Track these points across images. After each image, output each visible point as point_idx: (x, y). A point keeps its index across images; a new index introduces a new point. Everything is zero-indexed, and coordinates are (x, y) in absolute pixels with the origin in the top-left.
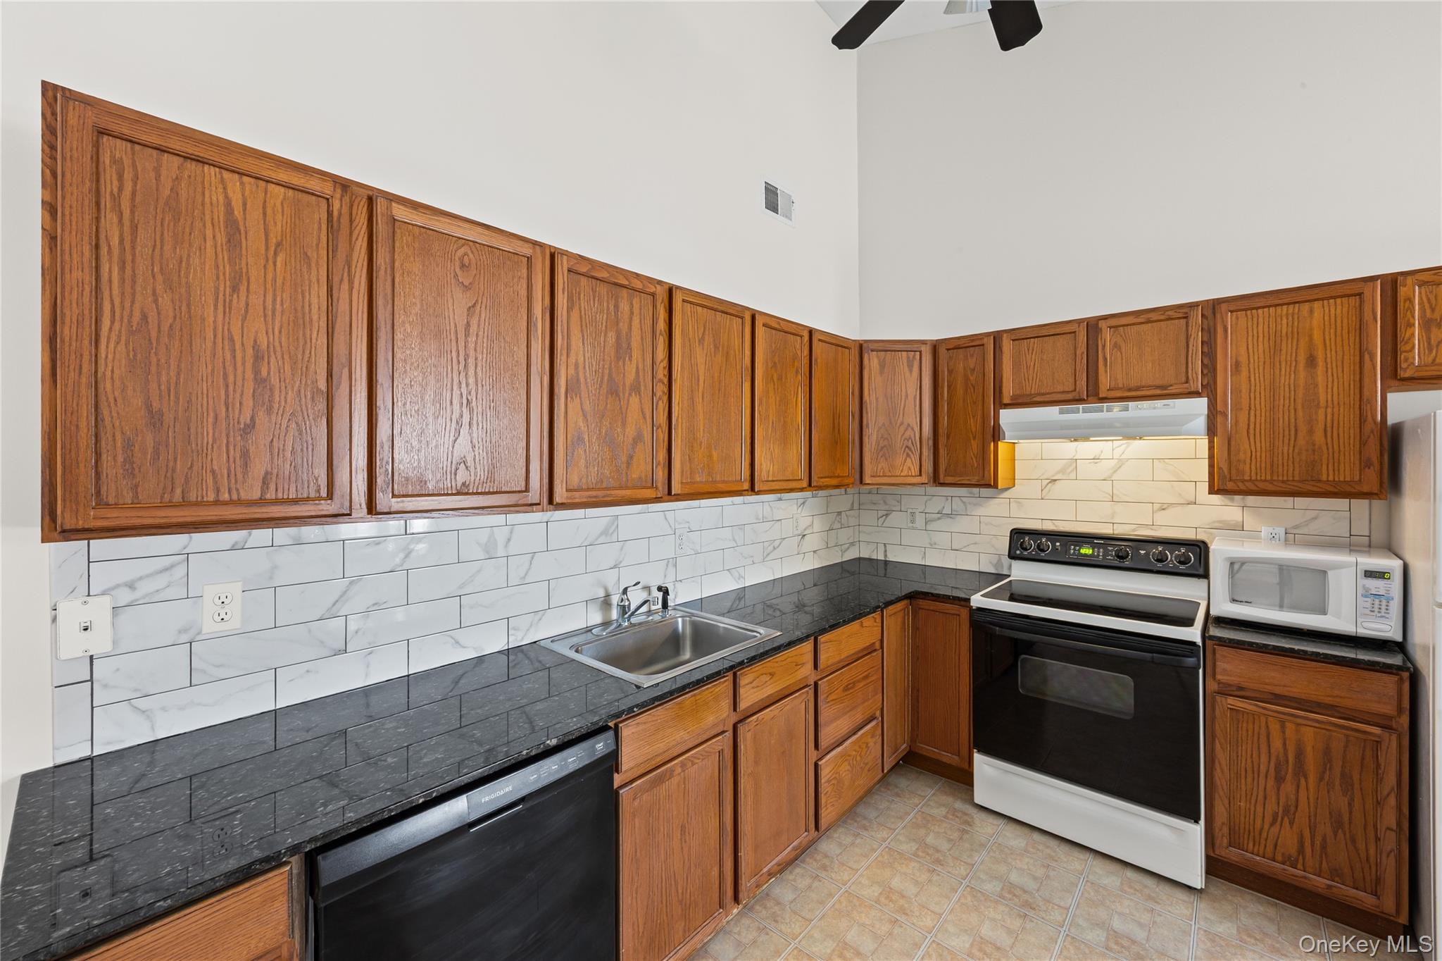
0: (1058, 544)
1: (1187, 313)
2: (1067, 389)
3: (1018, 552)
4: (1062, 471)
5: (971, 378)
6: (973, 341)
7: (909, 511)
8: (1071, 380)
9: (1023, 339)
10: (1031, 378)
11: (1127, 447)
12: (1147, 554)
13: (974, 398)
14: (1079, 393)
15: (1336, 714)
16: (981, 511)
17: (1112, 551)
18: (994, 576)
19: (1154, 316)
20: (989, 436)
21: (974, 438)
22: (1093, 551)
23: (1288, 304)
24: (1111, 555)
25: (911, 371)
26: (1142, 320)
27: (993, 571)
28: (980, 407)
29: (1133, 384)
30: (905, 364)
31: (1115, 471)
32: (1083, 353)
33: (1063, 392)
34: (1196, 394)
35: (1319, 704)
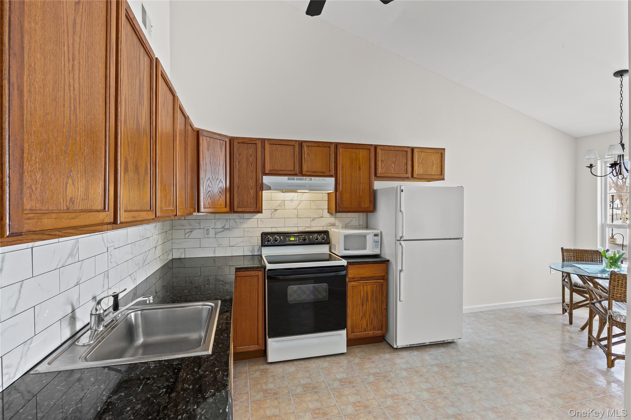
0: (282, 237)
1: (329, 146)
2: (291, 170)
3: (266, 243)
4: (279, 205)
5: (250, 159)
6: (251, 140)
7: (205, 228)
8: (293, 165)
9: (274, 144)
10: (277, 163)
11: (302, 195)
12: (312, 237)
13: (252, 169)
14: (296, 172)
15: (374, 279)
16: (245, 225)
17: (301, 238)
18: (250, 257)
19: (320, 145)
20: (259, 188)
21: (252, 189)
22: (295, 239)
23: (355, 149)
24: (301, 240)
25: (221, 151)
26: (317, 145)
27: (251, 254)
28: (255, 174)
29: (314, 170)
30: (219, 147)
31: (298, 206)
32: (297, 155)
33: (290, 171)
34: (331, 176)
35: (370, 277)
